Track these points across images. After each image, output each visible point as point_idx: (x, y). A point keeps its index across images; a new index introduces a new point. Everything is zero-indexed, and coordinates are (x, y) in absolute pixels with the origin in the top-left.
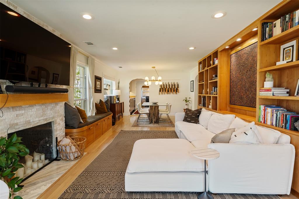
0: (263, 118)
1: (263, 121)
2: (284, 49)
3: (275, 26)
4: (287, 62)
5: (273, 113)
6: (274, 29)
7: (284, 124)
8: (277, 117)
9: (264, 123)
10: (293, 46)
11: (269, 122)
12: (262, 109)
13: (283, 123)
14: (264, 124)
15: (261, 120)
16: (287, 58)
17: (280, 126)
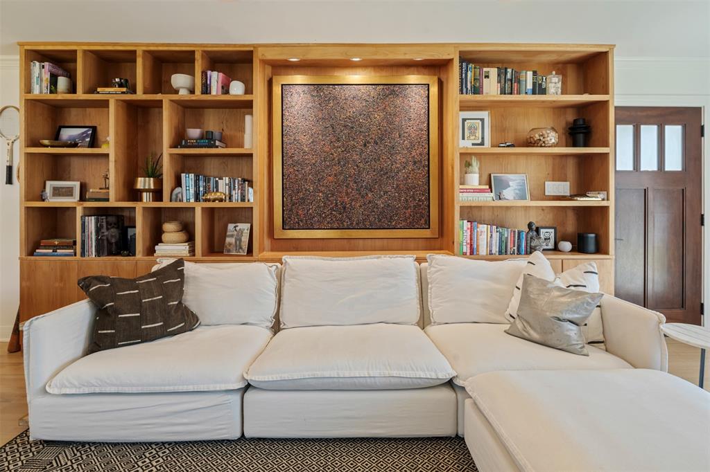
0: (469, 246)
1: (469, 251)
2: (464, 120)
3: (487, 77)
4: (473, 144)
5: (491, 232)
6: (485, 81)
7: (516, 248)
8: (500, 239)
9: (472, 253)
10: (482, 120)
11: (483, 251)
12: (465, 228)
13: (514, 246)
14: (472, 256)
15: (465, 251)
16: (472, 138)
17: (509, 253)
